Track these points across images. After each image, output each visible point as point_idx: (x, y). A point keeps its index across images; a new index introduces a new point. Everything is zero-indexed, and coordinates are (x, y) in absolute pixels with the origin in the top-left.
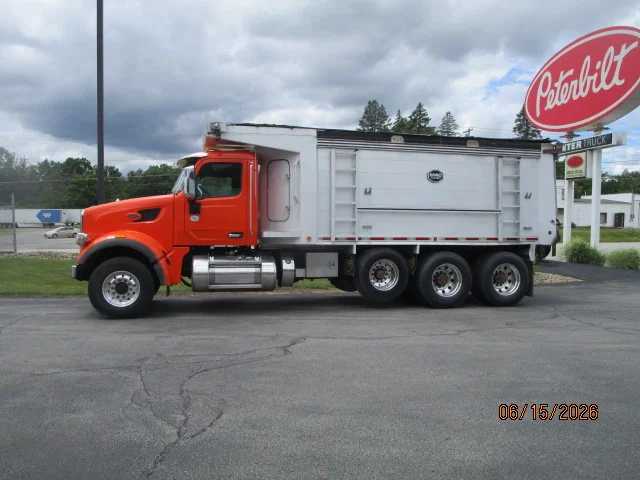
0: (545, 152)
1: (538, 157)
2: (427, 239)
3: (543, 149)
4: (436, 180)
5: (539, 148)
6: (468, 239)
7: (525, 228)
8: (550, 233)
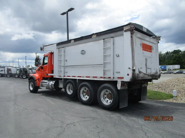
0: (126, 31)
1: (122, 35)
2: (81, 77)
3: (124, 29)
4: (82, 54)
5: (123, 30)
6: (93, 77)
7: (117, 72)
8: (128, 75)
